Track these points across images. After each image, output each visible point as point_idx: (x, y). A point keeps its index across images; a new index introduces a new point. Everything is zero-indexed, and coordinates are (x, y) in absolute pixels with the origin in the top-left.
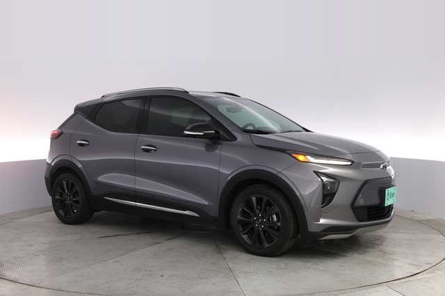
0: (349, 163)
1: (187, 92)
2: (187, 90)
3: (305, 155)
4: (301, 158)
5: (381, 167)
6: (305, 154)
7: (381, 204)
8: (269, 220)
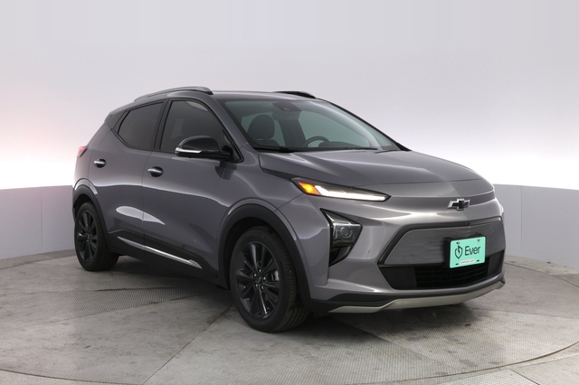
0: (383, 198)
1: (210, 93)
2: (211, 89)
3: (313, 185)
4: (309, 188)
5: (450, 205)
6: (313, 182)
7: (443, 264)
8: (269, 279)
